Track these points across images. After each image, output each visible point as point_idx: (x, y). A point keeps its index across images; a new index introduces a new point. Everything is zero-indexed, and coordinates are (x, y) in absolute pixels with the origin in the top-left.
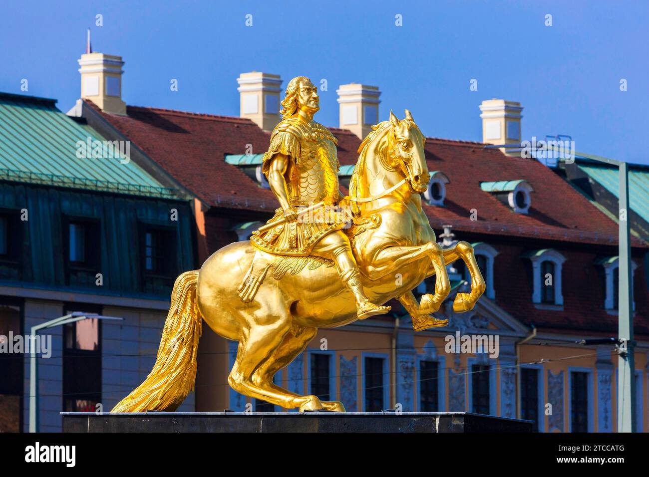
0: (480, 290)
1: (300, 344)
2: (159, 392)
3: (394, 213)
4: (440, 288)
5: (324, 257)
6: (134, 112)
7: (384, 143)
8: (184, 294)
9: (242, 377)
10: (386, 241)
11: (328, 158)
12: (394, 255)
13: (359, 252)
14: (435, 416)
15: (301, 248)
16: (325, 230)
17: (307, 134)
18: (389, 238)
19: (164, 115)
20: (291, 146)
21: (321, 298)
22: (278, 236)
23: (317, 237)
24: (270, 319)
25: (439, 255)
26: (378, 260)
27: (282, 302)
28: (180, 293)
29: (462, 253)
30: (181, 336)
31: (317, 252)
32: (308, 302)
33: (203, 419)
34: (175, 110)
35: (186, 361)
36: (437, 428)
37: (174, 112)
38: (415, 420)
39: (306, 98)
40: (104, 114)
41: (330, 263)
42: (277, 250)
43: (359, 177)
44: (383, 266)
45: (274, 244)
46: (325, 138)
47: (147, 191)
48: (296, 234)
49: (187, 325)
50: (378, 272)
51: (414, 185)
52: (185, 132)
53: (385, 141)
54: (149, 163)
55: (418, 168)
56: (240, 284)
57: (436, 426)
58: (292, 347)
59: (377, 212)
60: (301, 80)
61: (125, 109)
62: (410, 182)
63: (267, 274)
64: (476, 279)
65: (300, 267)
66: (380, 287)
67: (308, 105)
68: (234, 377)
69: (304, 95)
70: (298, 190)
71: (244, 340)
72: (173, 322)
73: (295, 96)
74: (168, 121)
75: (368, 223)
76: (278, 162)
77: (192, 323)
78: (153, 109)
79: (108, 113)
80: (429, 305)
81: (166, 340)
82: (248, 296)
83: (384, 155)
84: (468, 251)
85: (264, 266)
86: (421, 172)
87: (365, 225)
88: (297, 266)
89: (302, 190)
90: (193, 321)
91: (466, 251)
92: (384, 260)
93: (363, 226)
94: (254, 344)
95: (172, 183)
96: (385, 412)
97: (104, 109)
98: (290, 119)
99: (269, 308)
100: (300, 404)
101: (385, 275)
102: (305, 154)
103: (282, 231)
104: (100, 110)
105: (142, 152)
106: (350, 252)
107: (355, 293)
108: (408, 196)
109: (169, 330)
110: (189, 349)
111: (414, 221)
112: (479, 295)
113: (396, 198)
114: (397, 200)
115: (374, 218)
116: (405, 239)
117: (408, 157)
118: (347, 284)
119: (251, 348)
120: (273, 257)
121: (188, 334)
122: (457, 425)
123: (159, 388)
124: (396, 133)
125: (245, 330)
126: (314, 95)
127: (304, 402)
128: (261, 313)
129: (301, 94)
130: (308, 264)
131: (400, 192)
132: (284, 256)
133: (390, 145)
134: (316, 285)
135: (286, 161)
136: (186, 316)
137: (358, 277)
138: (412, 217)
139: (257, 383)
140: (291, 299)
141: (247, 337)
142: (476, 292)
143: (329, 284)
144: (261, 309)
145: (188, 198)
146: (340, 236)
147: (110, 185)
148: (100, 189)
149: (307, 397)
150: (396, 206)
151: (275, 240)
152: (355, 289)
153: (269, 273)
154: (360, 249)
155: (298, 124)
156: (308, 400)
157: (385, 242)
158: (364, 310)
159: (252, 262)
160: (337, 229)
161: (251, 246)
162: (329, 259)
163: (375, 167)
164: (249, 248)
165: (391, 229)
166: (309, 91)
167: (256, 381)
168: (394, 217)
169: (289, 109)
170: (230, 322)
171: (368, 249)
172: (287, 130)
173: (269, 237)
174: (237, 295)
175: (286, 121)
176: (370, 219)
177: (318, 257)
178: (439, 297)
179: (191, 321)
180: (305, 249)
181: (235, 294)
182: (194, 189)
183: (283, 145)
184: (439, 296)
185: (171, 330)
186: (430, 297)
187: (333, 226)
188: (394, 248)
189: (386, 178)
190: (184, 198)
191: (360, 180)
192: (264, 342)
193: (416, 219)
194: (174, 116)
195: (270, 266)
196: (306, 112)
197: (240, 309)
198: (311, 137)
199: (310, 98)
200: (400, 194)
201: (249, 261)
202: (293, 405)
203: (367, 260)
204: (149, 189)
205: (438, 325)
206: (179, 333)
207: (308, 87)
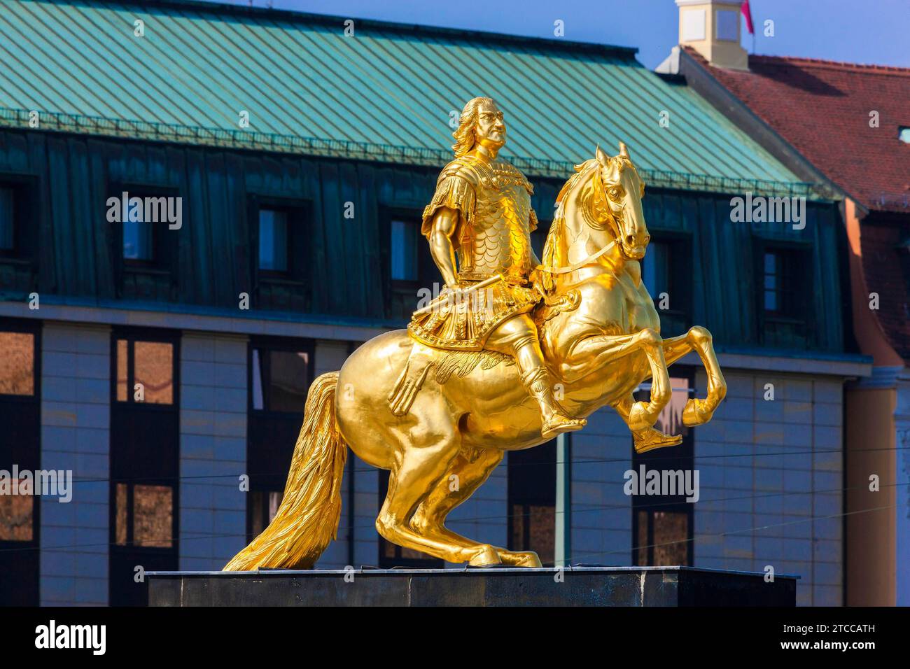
0: (719, 395)
1: (480, 473)
2: (286, 542)
3: (599, 288)
4: (657, 393)
5: (502, 352)
6: (760, 64)
7: (589, 190)
8: (321, 405)
9: (393, 521)
10: (585, 327)
11: (516, 211)
12: (596, 348)
13: (549, 344)
14: (640, 572)
15: (472, 340)
16: (503, 314)
17: (484, 179)
18: (590, 324)
19: (808, 67)
20: (461, 196)
21: (498, 409)
22: (443, 323)
23: (492, 323)
24: (431, 439)
25: (657, 346)
26: (574, 355)
27: (447, 415)
28: (315, 404)
29: (696, 343)
30: (317, 463)
31: (492, 345)
32: (482, 415)
33: (333, 579)
34: (826, 59)
35: (323, 497)
36: (642, 588)
37: (824, 62)
38: (614, 578)
39: (486, 127)
40: (713, 69)
41: (511, 360)
42: (441, 343)
43: (557, 238)
44: (582, 363)
45: (438, 334)
46: (512, 184)
47: (769, 189)
48: (465, 319)
49: (324, 448)
50: (575, 371)
51: (627, 249)
52: (838, 93)
53: (590, 188)
54: (778, 143)
55: (631, 225)
56: (390, 390)
57: (640, 586)
58: (468, 477)
59: (576, 287)
60: (480, 103)
61: (745, 60)
62: (621, 244)
63: (428, 375)
64: (714, 379)
65: (470, 366)
66: (579, 392)
67: (489, 138)
68: (383, 520)
69: (484, 124)
70: (472, 257)
71: (396, 468)
72: (305, 445)
73: (471, 125)
74: (814, 77)
75: (563, 303)
76: (442, 220)
77: (332, 444)
78: (791, 59)
79: (718, 66)
80: (642, 417)
81: (296, 470)
82: (401, 408)
83: (589, 207)
84: (705, 339)
85: (424, 365)
86: (636, 231)
87: (559, 306)
88: (467, 364)
89: (478, 257)
90: (332, 442)
91: (701, 339)
92: (584, 356)
93: (557, 307)
94: (409, 474)
95: (812, 174)
96: (574, 568)
97: (713, 61)
98: (464, 158)
99: (430, 423)
100: (470, 557)
101: (585, 375)
102: (483, 207)
103: (449, 316)
104: (706, 62)
105: (768, 128)
106: (537, 346)
107: (539, 401)
108: (620, 264)
109: (300, 455)
110: (327, 481)
111: (627, 300)
112: (717, 401)
113: (604, 268)
114: (605, 271)
115: (571, 296)
116: (613, 325)
117: (618, 210)
118: (530, 388)
119: (405, 479)
120: (436, 352)
121: (326, 460)
122: (669, 584)
123: (286, 536)
124: (603, 176)
125: (398, 454)
126: (498, 123)
127: (475, 553)
128: (417, 431)
129: (480, 121)
130: (481, 362)
131: (609, 259)
132: (450, 350)
133: (596, 193)
134: (491, 391)
135: (455, 216)
136: (324, 434)
137: (545, 379)
138: (625, 294)
139: (421, 527)
140: (460, 411)
141: (400, 464)
142: (713, 397)
143: (508, 390)
144: (419, 425)
145: (837, 197)
146: (524, 321)
147: (710, 181)
148: (693, 188)
149: (480, 547)
150: (604, 278)
151: (439, 328)
152: (540, 396)
153: (430, 374)
154: (551, 339)
155: (474, 164)
156: (481, 550)
157: (586, 330)
158: (550, 425)
159: (408, 358)
160: (520, 312)
161: (408, 336)
162: (508, 354)
163: (577, 224)
164: (406, 340)
165: (593, 311)
166: (491, 117)
167: (421, 524)
168: (598, 294)
169: (464, 144)
170: (377, 443)
171: (562, 341)
172: (458, 173)
173: (430, 325)
174: (387, 405)
175: (457, 161)
176: (567, 297)
177: (494, 351)
178: (655, 406)
179: (330, 442)
180: (477, 341)
181: (383, 403)
182: (845, 183)
183: (450, 195)
184: (656, 404)
185: (303, 455)
186: (643, 406)
187: (515, 308)
188: (596, 339)
189: (591, 239)
190: (829, 198)
191: (558, 242)
192: (423, 471)
193: (631, 296)
194: (824, 69)
195: (431, 365)
196: (487, 147)
197: (391, 426)
198: (491, 182)
199: (491, 127)
200: (609, 262)
201: (404, 358)
202: (461, 558)
203: (560, 356)
204: (772, 185)
205: (668, 443)
206: (313, 459)
207: (489, 112)
